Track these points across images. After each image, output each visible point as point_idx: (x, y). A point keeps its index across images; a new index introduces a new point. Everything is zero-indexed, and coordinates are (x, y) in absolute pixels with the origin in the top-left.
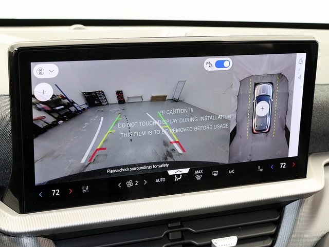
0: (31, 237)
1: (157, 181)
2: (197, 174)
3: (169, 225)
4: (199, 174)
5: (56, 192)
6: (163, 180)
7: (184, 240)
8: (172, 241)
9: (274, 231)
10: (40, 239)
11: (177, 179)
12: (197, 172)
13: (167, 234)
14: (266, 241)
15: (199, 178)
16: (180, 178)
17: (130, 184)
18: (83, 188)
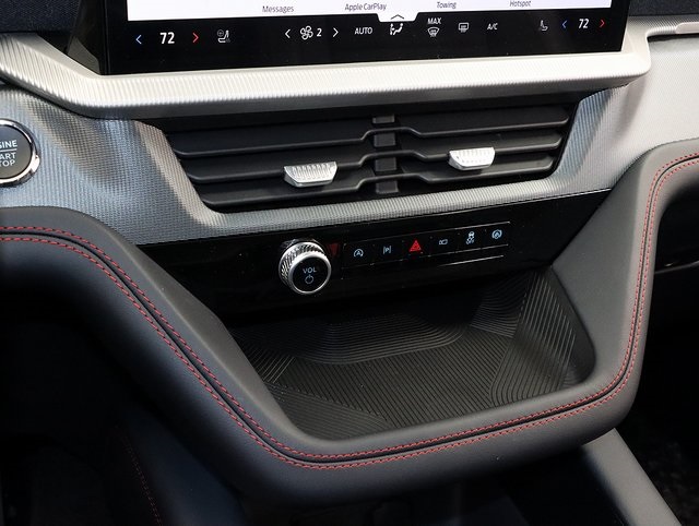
0: (123, 120)
1: (357, 31)
2: (431, 25)
3: (375, 121)
4: (435, 25)
5: (168, 37)
6: (368, 30)
7: (401, 149)
8: (379, 149)
9: (557, 144)
10: (140, 126)
11: (393, 32)
12: (430, 21)
13: (370, 137)
14: (542, 162)
15: (433, 33)
16: (399, 31)
17: (306, 33)
18: (219, 33)
